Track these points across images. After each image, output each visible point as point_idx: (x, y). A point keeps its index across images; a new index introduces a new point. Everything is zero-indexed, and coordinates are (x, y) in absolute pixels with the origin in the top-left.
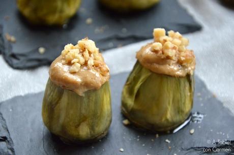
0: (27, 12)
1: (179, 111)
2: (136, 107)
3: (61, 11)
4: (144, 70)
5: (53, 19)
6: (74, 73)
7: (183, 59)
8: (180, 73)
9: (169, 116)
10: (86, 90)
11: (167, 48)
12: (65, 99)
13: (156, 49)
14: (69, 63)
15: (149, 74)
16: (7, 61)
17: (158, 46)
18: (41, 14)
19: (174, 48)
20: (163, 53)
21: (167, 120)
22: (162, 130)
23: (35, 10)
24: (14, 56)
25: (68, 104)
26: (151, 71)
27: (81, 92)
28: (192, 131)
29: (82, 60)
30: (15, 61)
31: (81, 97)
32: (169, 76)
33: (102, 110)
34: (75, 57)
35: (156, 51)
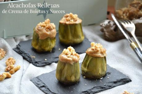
0: (37, 48)
1: (103, 70)
2: (88, 71)
3: (50, 46)
4: (90, 57)
5: (47, 49)
6: (69, 57)
7: (103, 51)
8: (102, 56)
9: (100, 72)
10: (74, 62)
11: (97, 48)
12: (66, 67)
13: (93, 49)
14: (67, 54)
15: (92, 58)
16: (34, 65)
17: (94, 48)
18: (43, 47)
19: (99, 48)
20: (96, 50)
21: (99, 74)
22: (98, 78)
23: (40, 46)
24: (36, 62)
25: (67, 69)
26: (92, 56)
27: (72, 63)
28: (108, 78)
29: (71, 53)
30: (37, 64)
31: (72, 65)
32: (99, 57)
33: (78, 70)
34: (68, 52)
35: (93, 50)
